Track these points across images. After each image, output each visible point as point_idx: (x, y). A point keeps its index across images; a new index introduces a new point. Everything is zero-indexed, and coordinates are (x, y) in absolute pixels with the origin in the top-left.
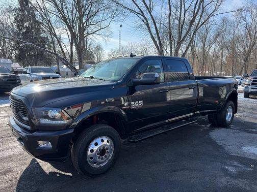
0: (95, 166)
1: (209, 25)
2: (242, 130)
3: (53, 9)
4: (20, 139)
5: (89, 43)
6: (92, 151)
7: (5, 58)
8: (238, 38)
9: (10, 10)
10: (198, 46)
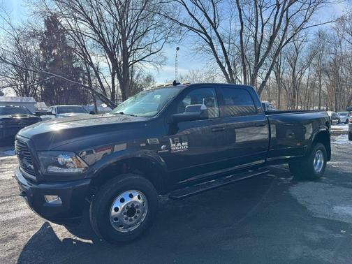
0: (121, 229)
1: (299, 42)
2: (337, 183)
3: (89, 30)
4: (24, 194)
5: (136, 73)
6: (116, 209)
7: (28, 96)
8: (342, 58)
9: (34, 35)
10: (285, 71)
